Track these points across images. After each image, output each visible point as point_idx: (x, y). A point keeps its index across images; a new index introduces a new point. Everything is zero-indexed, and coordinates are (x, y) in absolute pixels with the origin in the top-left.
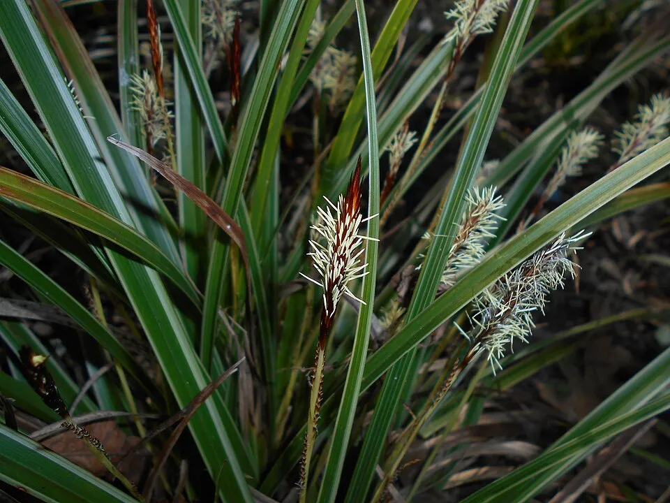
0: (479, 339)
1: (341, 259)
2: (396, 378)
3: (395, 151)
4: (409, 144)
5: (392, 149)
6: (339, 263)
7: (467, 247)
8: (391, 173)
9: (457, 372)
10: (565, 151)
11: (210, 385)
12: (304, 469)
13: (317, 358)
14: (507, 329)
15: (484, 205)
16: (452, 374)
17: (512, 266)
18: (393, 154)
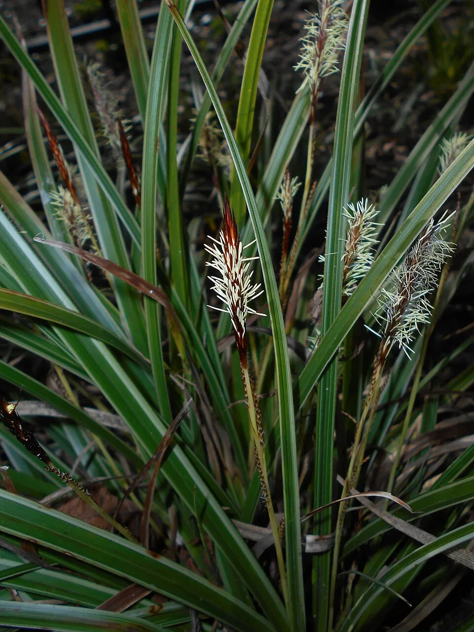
0: (388, 334)
1: (235, 284)
2: (327, 389)
3: (284, 199)
4: (295, 189)
5: (281, 197)
6: (235, 288)
7: (358, 258)
8: (287, 218)
9: (379, 369)
10: (442, 159)
11: (169, 429)
12: (263, 482)
13: (244, 378)
14: (409, 318)
15: (360, 216)
16: (374, 372)
17: (396, 261)
18: (283, 202)
